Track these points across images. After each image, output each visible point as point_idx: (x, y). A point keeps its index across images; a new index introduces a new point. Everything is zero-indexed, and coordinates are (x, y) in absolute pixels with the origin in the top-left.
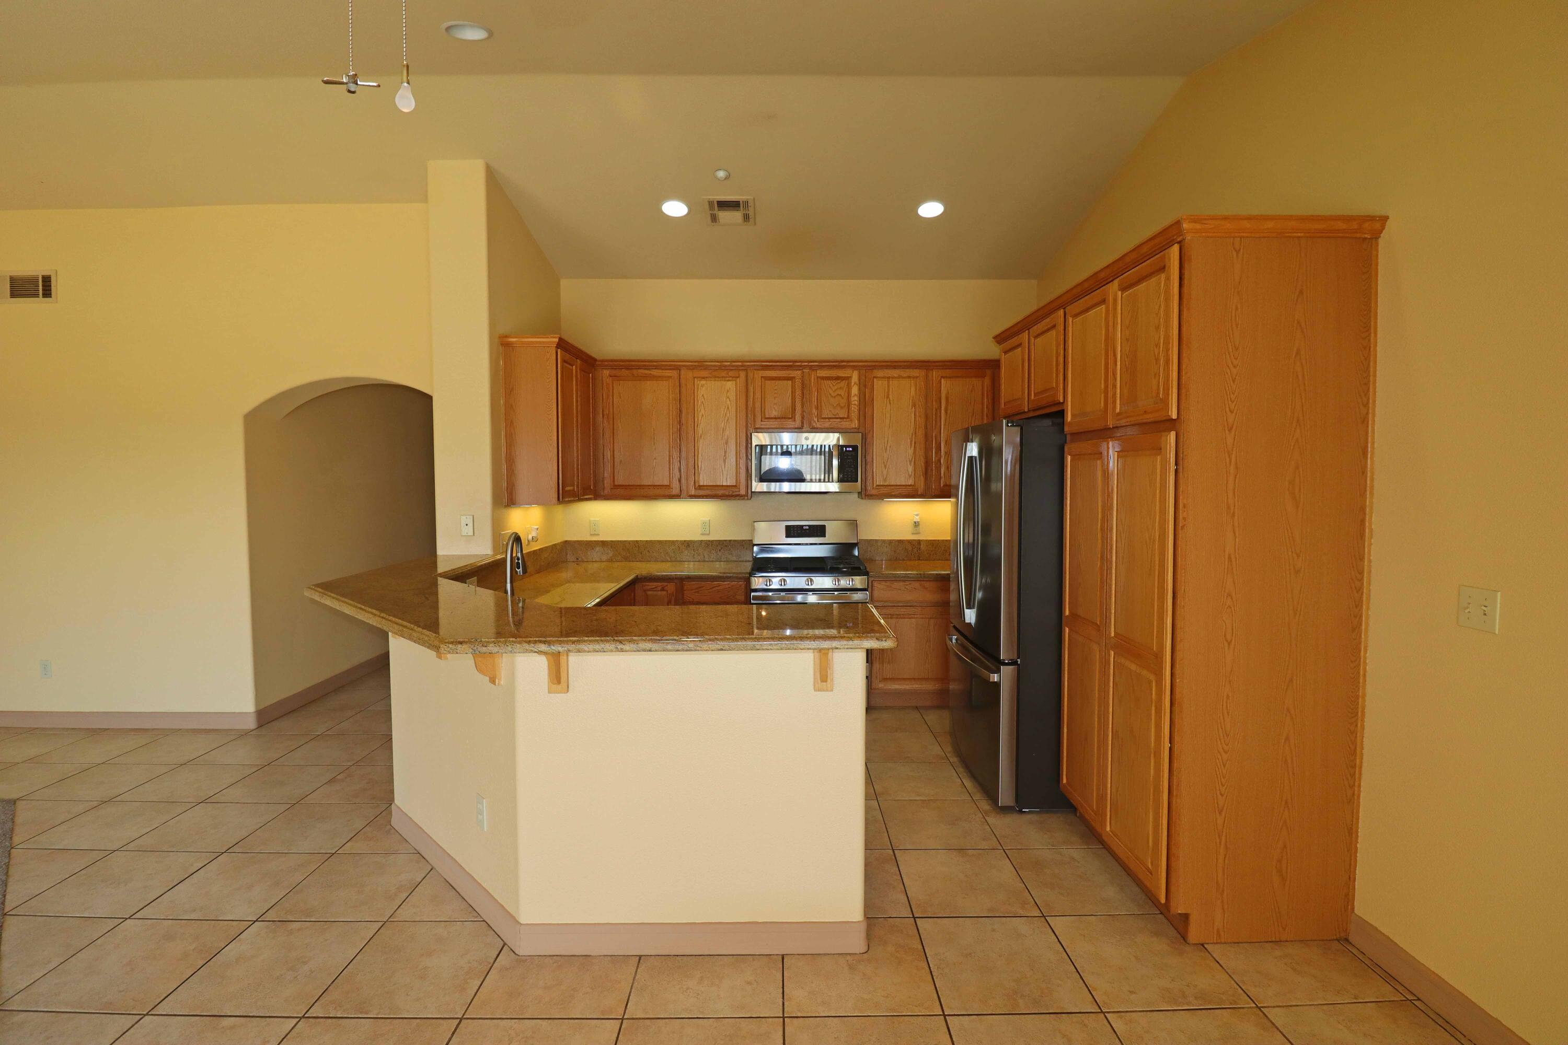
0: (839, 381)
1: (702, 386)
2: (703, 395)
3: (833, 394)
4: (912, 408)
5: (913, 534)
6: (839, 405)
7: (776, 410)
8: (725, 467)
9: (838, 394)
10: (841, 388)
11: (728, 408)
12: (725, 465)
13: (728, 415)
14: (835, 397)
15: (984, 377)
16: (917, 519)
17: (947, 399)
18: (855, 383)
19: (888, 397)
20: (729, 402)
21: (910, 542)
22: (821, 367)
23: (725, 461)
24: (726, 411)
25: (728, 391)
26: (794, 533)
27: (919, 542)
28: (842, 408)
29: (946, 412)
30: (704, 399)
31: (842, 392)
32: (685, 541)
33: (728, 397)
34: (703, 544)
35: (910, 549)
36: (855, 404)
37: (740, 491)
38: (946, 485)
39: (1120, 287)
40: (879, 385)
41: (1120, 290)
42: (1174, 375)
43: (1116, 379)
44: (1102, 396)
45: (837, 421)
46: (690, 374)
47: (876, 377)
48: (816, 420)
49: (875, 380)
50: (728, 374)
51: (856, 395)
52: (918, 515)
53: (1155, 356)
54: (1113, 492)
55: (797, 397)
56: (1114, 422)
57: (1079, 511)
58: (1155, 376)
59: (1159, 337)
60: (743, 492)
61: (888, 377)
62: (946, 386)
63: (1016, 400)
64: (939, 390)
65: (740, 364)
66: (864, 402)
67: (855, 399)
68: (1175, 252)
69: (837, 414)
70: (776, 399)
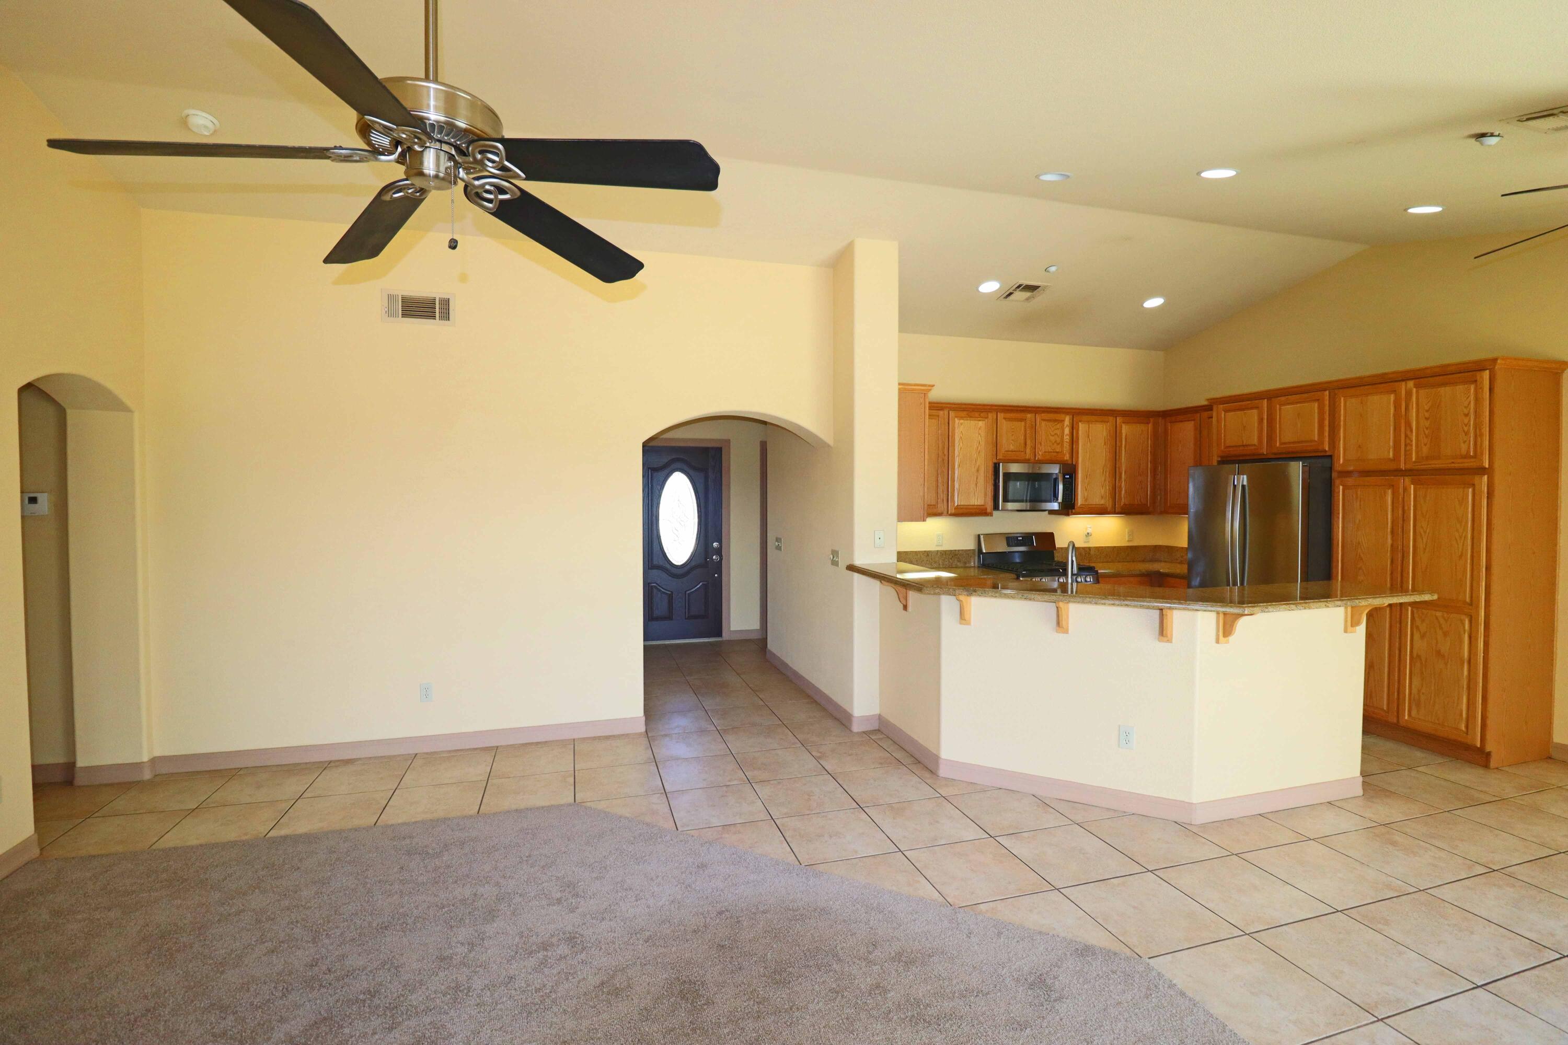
0: (1057, 423)
1: (961, 424)
2: (959, 431)
3: (1053, 434)
4: (1104, 446)
6: (1056, 441)
7: (1013, 445)
8: (976, 491)
9: (1056, 434)
10: (1058, 429)
11: (980, 442)
13: (980, 448)
14: (1053, 436)
15: (1148, 423)
16: (1089, 531)
17: (1126, 439)
18: (1067, 425)
19: (1088, 437)
20: (980, 438)
21: (1084, 548)
22: (1044, 412)
23: (976, 485)
24: (978, 445)
25: (979, 429)
26: (1012, 543)
27: (1090, 548)
28: (1058, 444)
29: (1125, 449)
30: (960, 434)
31: (1058, 432)
32: (925, 551)
33: (980, 434)
34: (939, 554)
35: (1084, 554)
36: (1067, 442)
37: (987, 510)
38: (1125, 504)
39: (1416, 386)
40: (1082, 427)
41: (1416, 388)
42: (1487, 443)
43: (1412, 441)
44: (1391, 450)
45: (1055, 454)
46: (952, 414)
47: (1081, 421)
48: (1040, 453)
49: (1080, 424)
50: (980, 415)
51: (1067, 435)
52: (1090, 528)
53: (1464, 431)
54: (1409, 509)
55: (1028, 435)
56: (1409, 466)
57: (1357, 521)
58: (1464, 442)
59: (1469, 421)
60: (989, 511)
61: (1088, 422)
62: (1125, 429)
63: (1246, 446)
64: (1121, 433)
65: (989, 407)
66: (1074, 441)
67: (1067, 438)
68: (1486, 374)
69: (1055, 448)
70: (1014, 436)
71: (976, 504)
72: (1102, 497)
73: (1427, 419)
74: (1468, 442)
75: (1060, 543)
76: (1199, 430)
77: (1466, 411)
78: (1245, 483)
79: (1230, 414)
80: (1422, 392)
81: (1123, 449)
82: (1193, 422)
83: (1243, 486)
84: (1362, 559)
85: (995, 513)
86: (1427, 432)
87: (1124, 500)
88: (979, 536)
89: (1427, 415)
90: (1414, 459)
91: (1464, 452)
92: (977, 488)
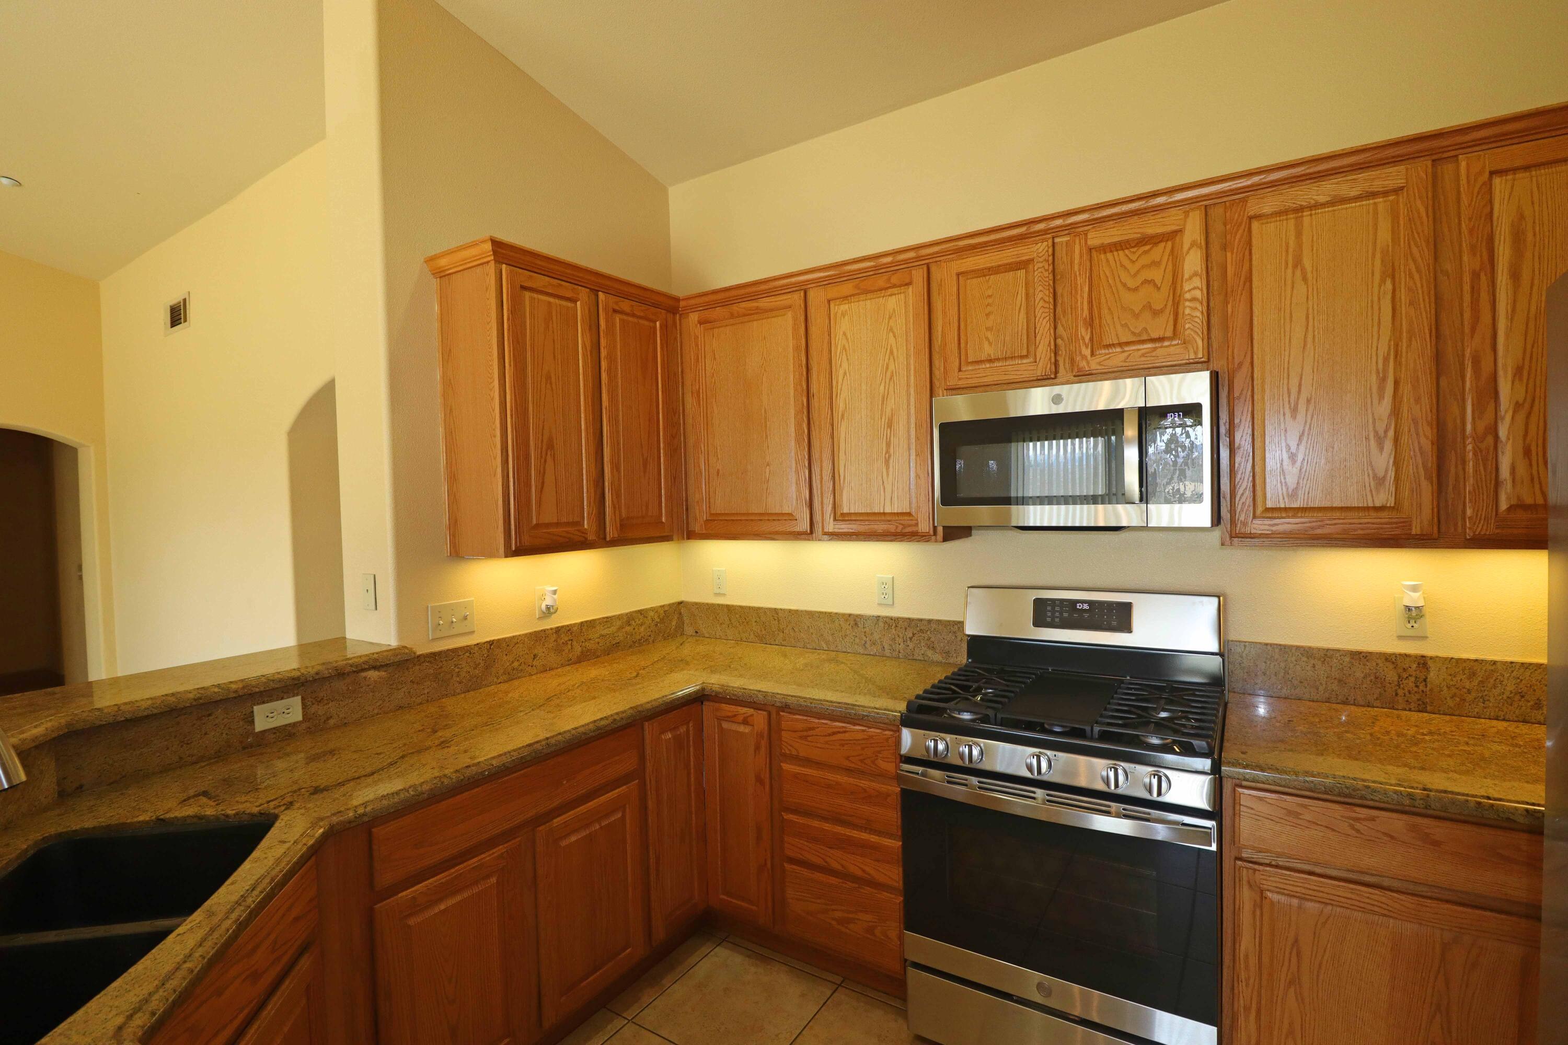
0: (1147, 248)
1: (843, 315)
2: (844, 334)
3: (1131, 283)
4: (1383, 281)
5: (1400, 637)
6: (1148, 307)
7: (990, 344)
8: (888, 475)
9: (1146, 282)
10: (1155, 264)
11: (892, 352)
12: (888, 468)
13: (892, 367)
14: (1136, 289)
17: (1518, 238)
18: (1193, 244)
19: (1298, 262)
20: (892, 340)
21: (1390, 659)
23: (887, 462)
24: (887, 360)
25: (890, 318)
26: (1053, 617)
27: (1423, 662)
28: (1156, 313)
29: (1515, 276)
30: (847, 340)
31: (1156, 275)
33: (891, 330)
35: (1392, 677)
36: (1194, 299)
37: (917, 525)
38: (1517, 506)
40: (1265, 236)
45: (1147, 347)
46: (819, 295)
47: (1259, 215)
48: (1088, 353)
49: (1254, 226)
51: (1195, 274)
55: (1037, 304)
60: (924, 527)
61: (1299, 208)
62: (1510, 194)
64: (1485, 213)
65: (912, 254)
66: (1229, 290)
67: (1196, 286)
69: (1145, 329)
70: (992, 317)
71: (888, 510)
81: (1499, 277)
87: (1513, 483)
92: (891, 469)
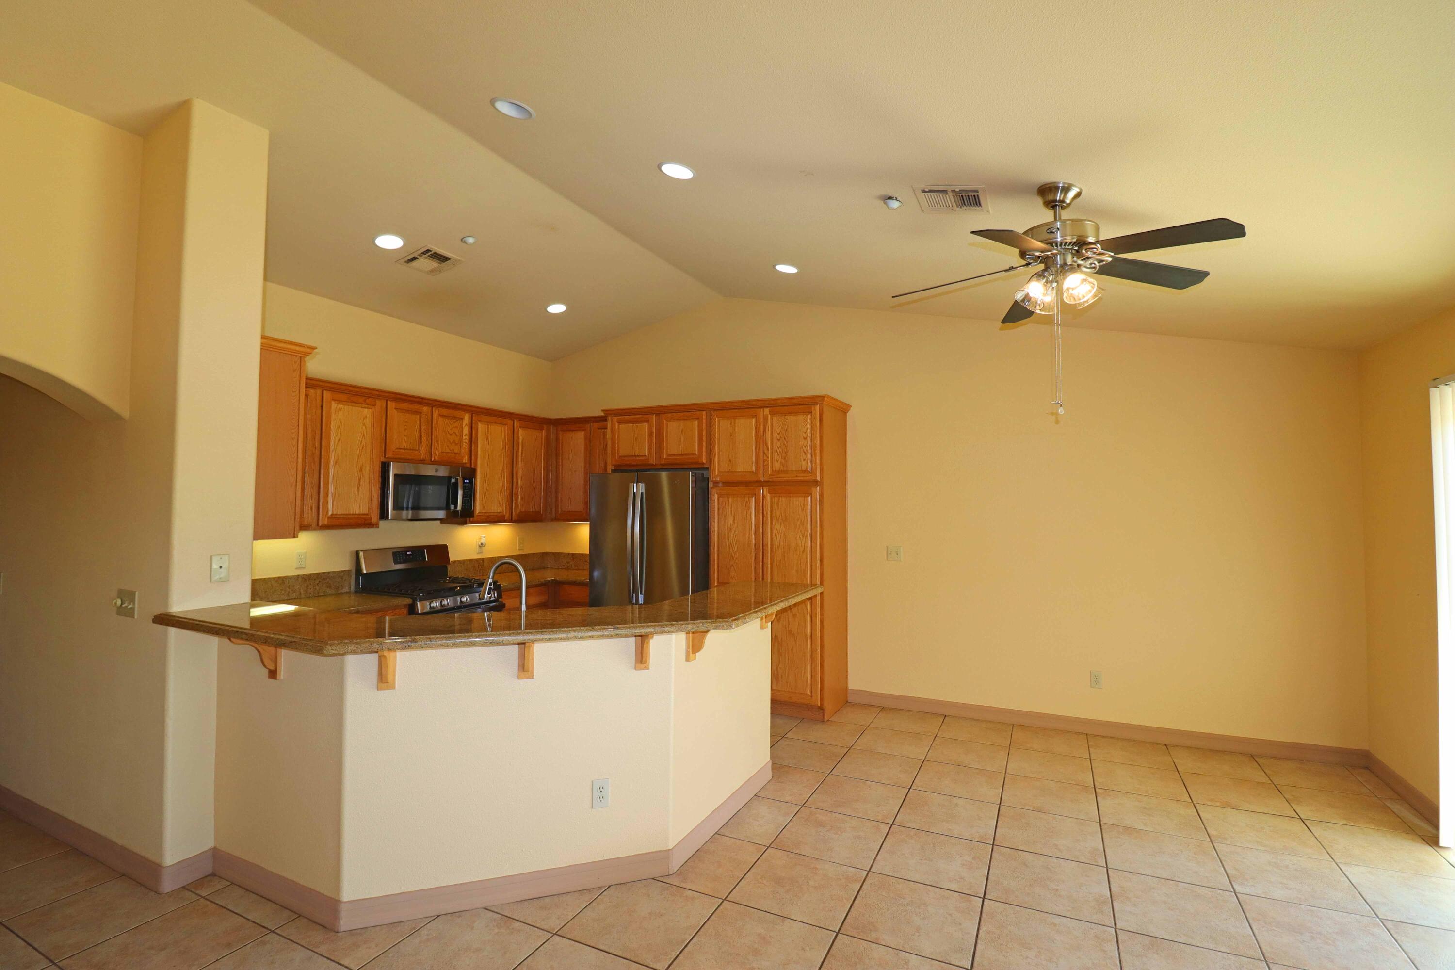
0: (455, 421)
1: (340, 410)
2: (340, 420)
3: (451, 432)
4: (502, 450)
6: (454, 441)
7: (405, 442)
8: (359, 495)
9: (454, 432)
10: (456, 427)
11: (364, 435)
12: (358, 491)
13: (363, 442)
14: (451, 434)
15: (542, 430)
16: (483, 540)
17: (523, 444)
18: (466, 424)
19: (488, 439)
20: (365, 430)
21: (477, 560)
22: (441, 406)
23: (358, 488)
24: (361, 438)
25: (364, 418)
26: (400, 559)
27: (483, 560)
28: (456, 444)
29: (522, 455)
30: (341, 423)
31: (457, 431)
32: (279, 577)
33: (364, 425)
34: (300, 579)
35: (477, 566)
36: (465, 442)
37: (372, 519)
38: (521, 512)
39: (772, 413)
40: (481, 427)
41: (770, 414)
42: (818, 461)
43: (768, 458)
44: (754, 464)
45: (453, 455)
46: (327, 395)
47: (479, 421)
48: (437, 453)
49: (479, 424)
50: (365, 401)
51: (466, 434)
52: (484, 537)
53: (804, 451)
54: (767, 513)
55: (423, 431)
56: (766, 479)
57: (729, 525)
58: (804, 460)
59: (807, 443)
60: (374, 520)
61: (488, 422)
62: (522, 434)
63: (638, 456)
64: (518, 438)
65: (377, 393)
66: (472, 441)
67: (465, 438)
68: (818, 407)
69: (453, 449)
70: (407, 431)
71: (357, 512)
72: (500, 504)
73: (779, 440)
74: (806, 459)
75: (454, 555)
76: (588, 440)
77: (805, 435)
78: (643, 491)
79: (622, 426)
80: (775, 418)
81: (520, 454)
82: (583, 432)
83: (642, 493)
84: (733, 557)
85: (382, 523)
86: (778, 451)
87: (520, 506)
88: (357, 553)
89: (778, 437)
90: (770, 473)
91: (804, 468)
92: (360, 492)
